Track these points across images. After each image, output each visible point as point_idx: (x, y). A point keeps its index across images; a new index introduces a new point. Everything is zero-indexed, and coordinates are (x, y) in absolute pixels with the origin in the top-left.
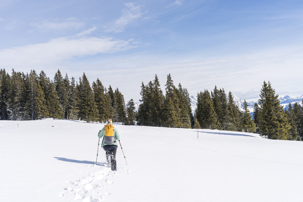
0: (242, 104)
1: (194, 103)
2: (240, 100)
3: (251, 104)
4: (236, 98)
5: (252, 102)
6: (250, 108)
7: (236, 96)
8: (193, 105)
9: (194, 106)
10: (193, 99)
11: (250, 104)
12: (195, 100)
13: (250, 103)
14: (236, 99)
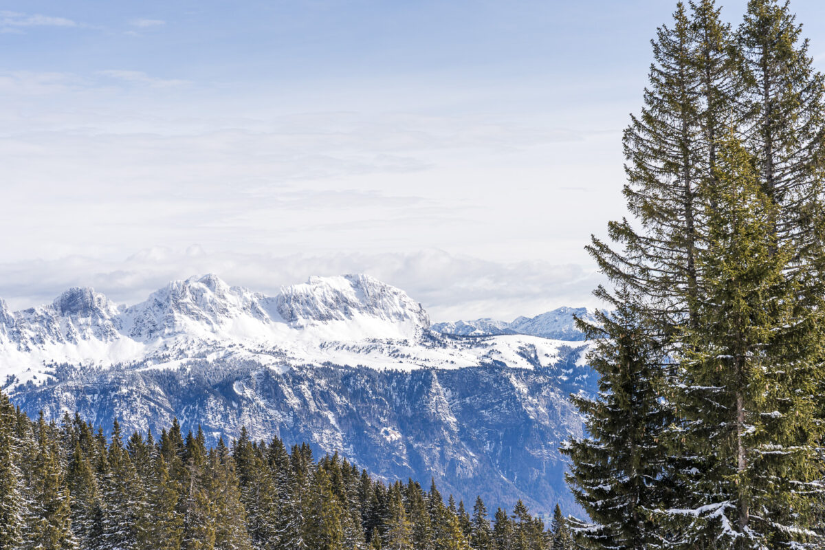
0: (425, 331)
1: (213, 308)
2: (420, 312)
3: (477, 331)
4: (403, 299)
5: (481, 323)
6: (459, 346)
7: (403, 292)
8: (210, 318)
9: (215, 325)
10: (213, 290)
11: (473, 329)
12: (219, 296)
13: (473, 325)
14: (403, 306)
